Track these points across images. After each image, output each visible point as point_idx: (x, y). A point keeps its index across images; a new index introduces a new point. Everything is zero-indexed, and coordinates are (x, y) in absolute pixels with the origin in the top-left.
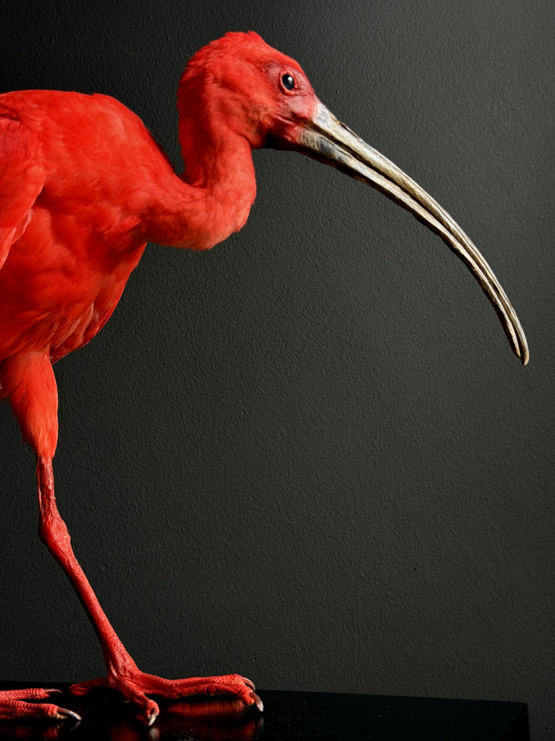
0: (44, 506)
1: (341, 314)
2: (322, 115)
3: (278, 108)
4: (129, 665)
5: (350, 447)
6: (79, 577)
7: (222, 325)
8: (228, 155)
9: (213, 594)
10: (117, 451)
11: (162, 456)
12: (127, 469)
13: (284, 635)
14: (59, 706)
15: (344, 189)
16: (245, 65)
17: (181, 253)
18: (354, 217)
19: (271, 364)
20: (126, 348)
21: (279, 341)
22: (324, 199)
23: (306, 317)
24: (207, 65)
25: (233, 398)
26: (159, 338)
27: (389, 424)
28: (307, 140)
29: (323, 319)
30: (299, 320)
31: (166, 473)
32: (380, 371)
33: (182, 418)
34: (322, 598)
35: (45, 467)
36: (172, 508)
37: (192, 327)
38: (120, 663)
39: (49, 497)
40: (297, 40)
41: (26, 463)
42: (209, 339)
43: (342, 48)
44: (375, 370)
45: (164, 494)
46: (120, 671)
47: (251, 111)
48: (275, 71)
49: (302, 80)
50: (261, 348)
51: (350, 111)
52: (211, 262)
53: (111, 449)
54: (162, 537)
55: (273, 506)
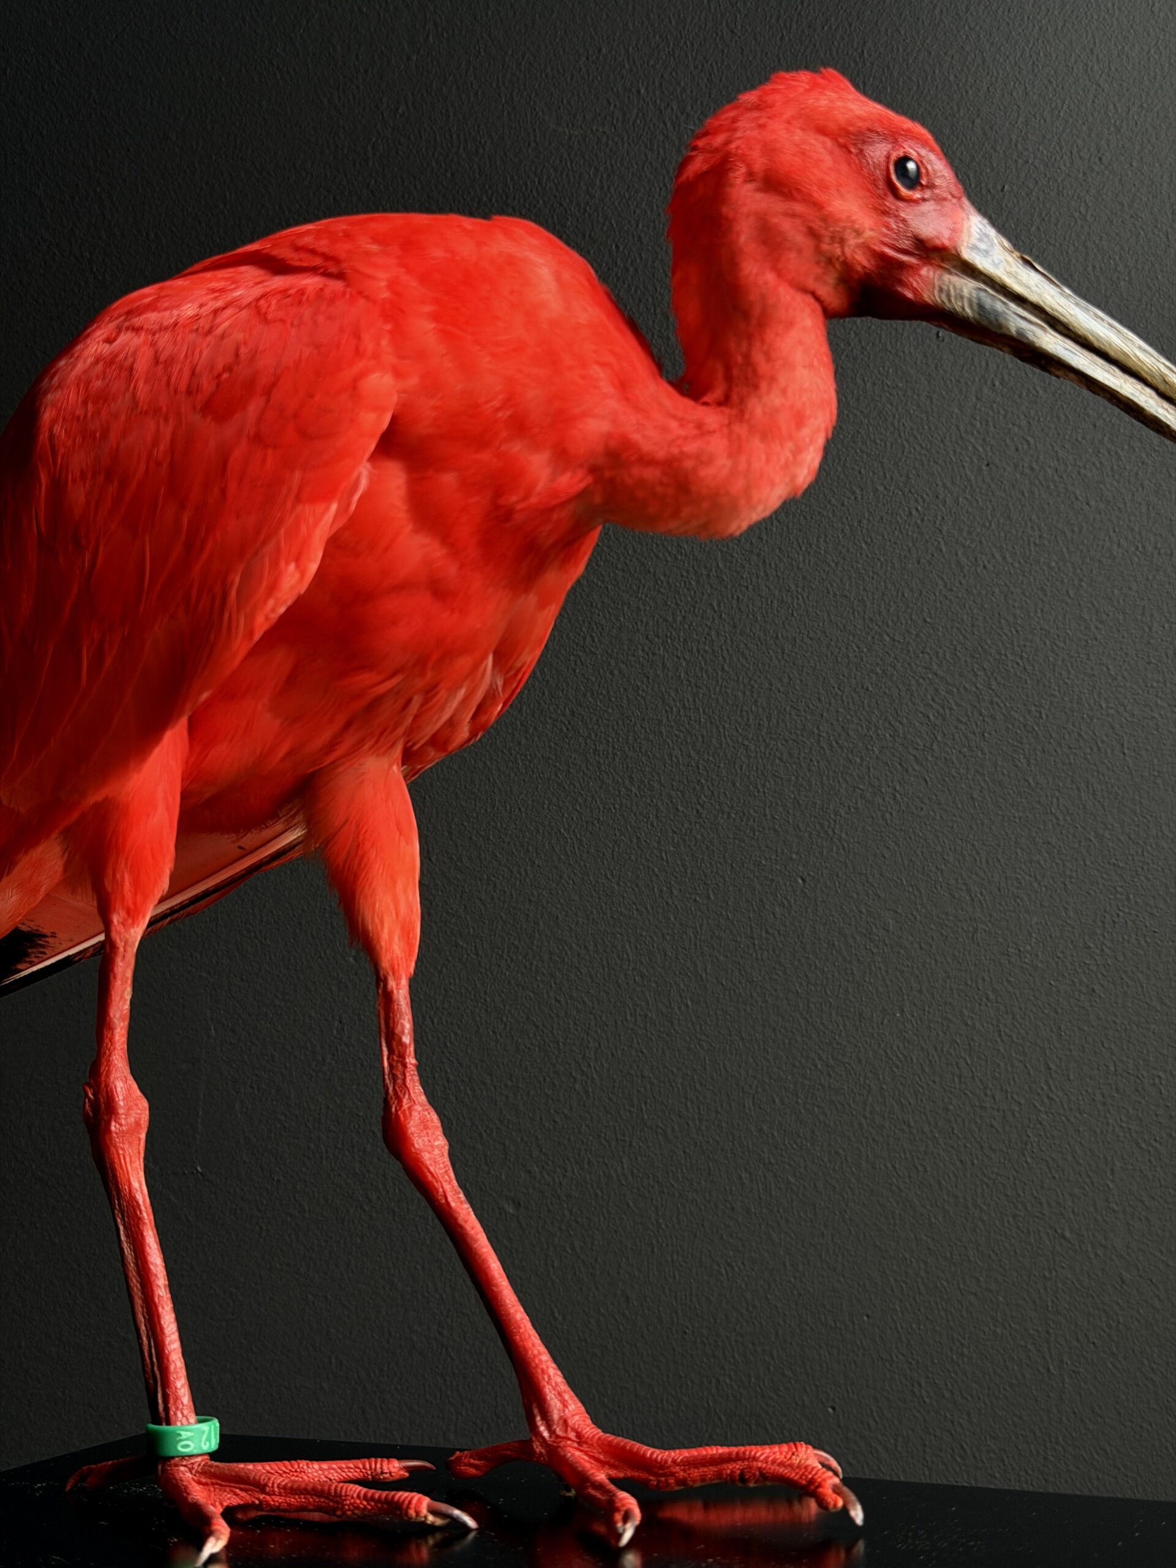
0: (394, 1078)
1: (1012, 667)
2: (980, 240)
3: (884, 230)
4: (573, 1416)
5: (1037, 955)
6: (468, 1227)
7: (755, 695)
8: (777, 334)
9: (742, 1267)
10: (535, 963)
11: (630, 972)
12: (556, 1000)
13: (894, 1358)
14: (432, 1498)
15: (1020, 397)
16: (813, 142)
17: (666, 544)
18: (1042, 457)
19: (859, 777)
20: (553, 745)
21: (877, 728)
22: (975, 419)
23: (936, 675)
24: (733, 146)
25: (779, 850)
26: (620, 723)
27: (1124, 906)
28: (949, 296)
29: (974, 679)
30: (921, 681)
31: (638, 1009)
32: (1102, 790)
33: (672, 892)
34: (978, 1280)
35: (395, 996)
36: (652, 1084)
37: (691, 699)
38: (555, 1411)
39: (404, 1058)
40: (915, 80)
41: (350, 985)
42: (727, 726)
43: (1014, 94)
44: (1091, 788)
45: (634, 1053)
46: (555, 1427)
47: (827, 240)
48: (879, 152)
49: (938, 168)
50: (840, 742)
51: (1034, 228)
52: (731, 562)
53: (525, 957)
54: (630, 1145)
55: (867, 1082)
